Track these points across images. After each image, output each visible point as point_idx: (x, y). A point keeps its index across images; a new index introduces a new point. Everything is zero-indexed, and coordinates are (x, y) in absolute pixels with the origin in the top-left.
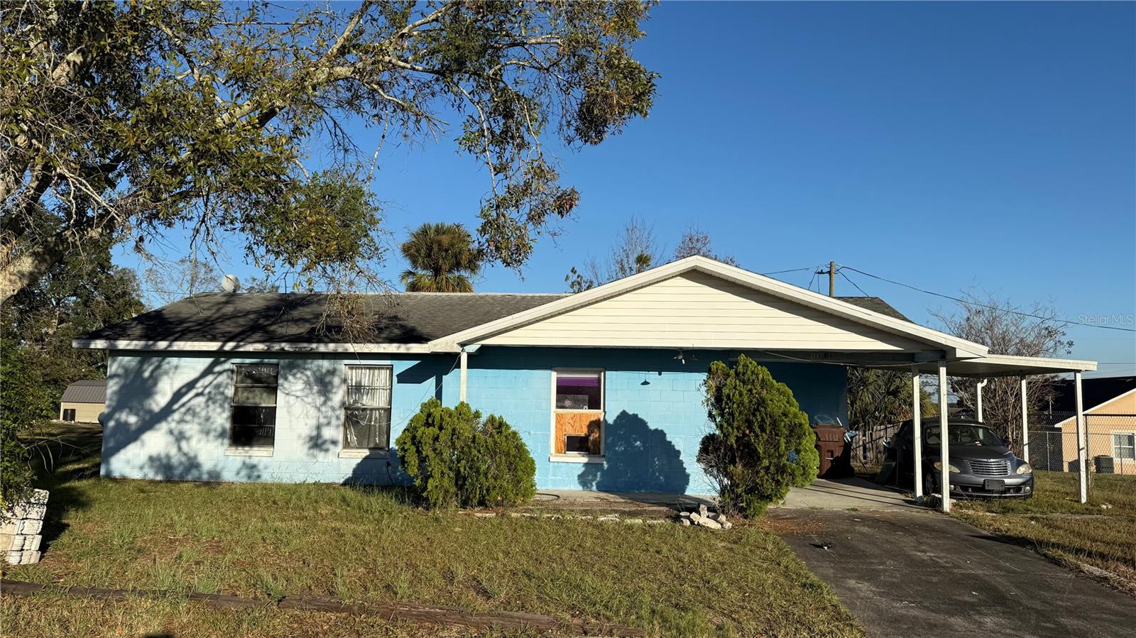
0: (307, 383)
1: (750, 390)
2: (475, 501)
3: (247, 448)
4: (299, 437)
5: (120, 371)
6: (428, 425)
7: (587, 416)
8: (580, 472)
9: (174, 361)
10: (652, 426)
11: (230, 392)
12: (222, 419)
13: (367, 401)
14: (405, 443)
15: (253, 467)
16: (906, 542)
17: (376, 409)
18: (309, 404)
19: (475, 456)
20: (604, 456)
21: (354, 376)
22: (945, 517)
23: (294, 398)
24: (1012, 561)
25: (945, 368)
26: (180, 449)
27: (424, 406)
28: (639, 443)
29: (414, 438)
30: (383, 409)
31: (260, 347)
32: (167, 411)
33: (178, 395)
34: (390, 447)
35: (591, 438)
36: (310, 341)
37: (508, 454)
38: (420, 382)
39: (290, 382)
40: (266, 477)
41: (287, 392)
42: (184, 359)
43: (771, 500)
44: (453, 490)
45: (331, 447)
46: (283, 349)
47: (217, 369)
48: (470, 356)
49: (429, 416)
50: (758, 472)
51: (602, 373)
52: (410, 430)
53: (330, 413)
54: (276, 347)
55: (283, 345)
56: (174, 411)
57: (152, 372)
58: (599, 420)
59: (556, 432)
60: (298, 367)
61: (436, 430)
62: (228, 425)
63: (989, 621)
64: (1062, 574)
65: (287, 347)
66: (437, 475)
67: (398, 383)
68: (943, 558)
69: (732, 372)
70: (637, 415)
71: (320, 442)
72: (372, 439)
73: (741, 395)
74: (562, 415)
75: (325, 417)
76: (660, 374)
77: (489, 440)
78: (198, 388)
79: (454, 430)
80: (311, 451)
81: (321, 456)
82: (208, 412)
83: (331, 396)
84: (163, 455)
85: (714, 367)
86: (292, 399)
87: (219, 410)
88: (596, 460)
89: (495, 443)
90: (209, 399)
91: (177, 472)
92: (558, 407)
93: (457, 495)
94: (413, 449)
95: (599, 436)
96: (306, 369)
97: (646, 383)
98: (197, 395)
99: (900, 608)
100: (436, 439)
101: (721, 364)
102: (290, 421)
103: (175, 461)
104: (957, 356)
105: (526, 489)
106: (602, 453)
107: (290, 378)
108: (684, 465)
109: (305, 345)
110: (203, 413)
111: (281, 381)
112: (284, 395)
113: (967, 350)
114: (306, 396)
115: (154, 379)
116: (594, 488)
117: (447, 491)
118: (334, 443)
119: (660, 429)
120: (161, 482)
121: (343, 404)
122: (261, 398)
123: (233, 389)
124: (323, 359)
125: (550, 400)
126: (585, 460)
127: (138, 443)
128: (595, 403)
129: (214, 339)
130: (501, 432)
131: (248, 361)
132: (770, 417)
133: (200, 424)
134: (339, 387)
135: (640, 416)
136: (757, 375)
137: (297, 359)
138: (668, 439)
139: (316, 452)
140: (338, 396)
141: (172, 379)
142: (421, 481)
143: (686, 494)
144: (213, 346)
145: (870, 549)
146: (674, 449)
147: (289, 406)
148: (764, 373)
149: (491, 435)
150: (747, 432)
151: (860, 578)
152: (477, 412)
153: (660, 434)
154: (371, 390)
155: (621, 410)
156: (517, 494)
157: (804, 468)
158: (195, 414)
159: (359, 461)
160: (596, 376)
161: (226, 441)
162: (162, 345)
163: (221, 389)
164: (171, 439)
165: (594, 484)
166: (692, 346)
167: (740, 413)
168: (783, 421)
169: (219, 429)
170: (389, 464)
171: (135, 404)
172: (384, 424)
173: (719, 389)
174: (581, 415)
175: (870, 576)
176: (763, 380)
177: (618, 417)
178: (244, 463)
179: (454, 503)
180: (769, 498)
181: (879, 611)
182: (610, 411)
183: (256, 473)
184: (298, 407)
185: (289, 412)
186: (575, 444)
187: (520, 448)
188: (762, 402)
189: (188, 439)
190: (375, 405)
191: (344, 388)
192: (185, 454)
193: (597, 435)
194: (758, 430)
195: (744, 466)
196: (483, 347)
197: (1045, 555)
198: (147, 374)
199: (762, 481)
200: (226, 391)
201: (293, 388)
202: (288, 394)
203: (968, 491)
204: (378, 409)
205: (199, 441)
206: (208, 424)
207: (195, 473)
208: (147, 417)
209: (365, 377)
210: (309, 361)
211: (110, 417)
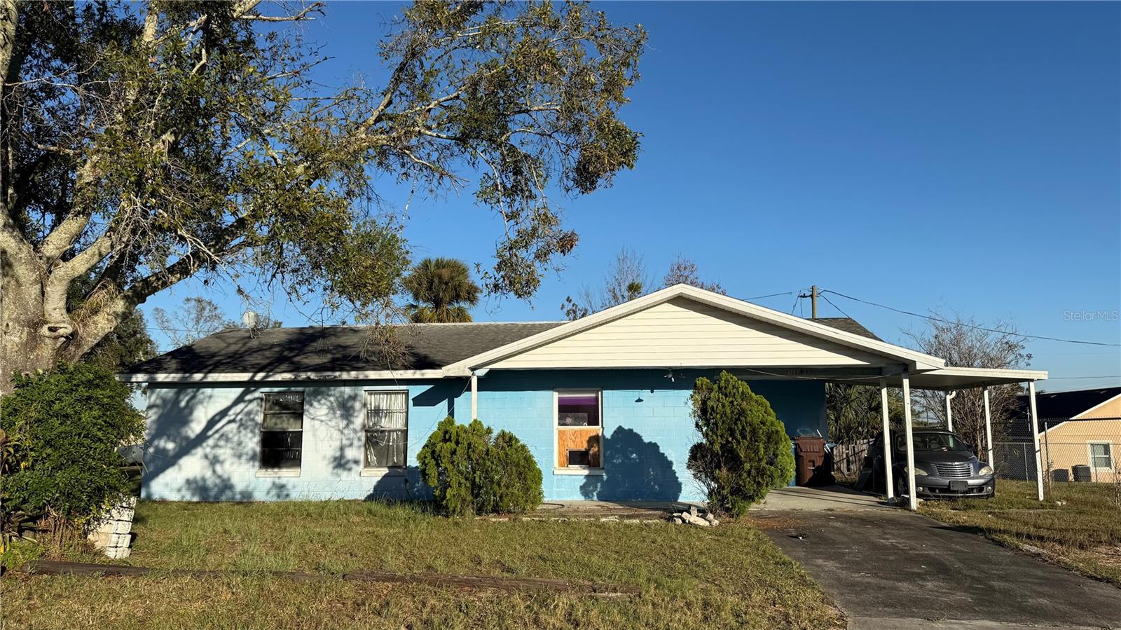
0: (331, 408)
1: (732, 402)
2: (490, 508)
3: (276, 470)
4: (324, 457)
5: (159, 402)
6: (445, 440)
7: (587, 431)
8: (581, 484)
9: (208, 391)
10: (646, 440)
11: (259, 418)
12: (252, 443)
13: (385, 423)
14: (425, 457)
15: (282, 487)
16: (873, 534)
17: (393, 431)
18: (333, 427)
19: (489, 467)
20: (603, 469)
21: (373, 401)
22: (912, 514)
23: (319, 422)
24: (961, 544)
25: (908, 380)
26: (214, 471)
27: (441, 424)
28: (635, 455)
29: (433, 452)
30: (399, 430)
31: (288, 376)
32: (202, 438)
33: (212, 423)
34: (408, 465)
35: (591, 452)
36: (333, 370)
37: (518, 465)
38: (434, 405)
39: (315, 407)
40: (295, 496)
41: (312, 417)
42: (217, 390)
43: (753, 501)
44: (469, 498)
45: (354, 466)
46: (309, 378)
47: (248, 397)
48: (480, 379)
49: (446, 433)
50: (740, 476)
51: (600, 393)
52: (430, 447)
53: (352, 435)
54: (303, 376)
55: (309, 374)
56: (209, 437)
57: (188, 402)
58: (598, 435)
59: (559, 447)
60: (321, 393)
61: (453, 445)
62: (258, 449)
63: (930, 585)
64: (1002, 552)
65: (313, 376)
66: (455, 485)
67: (414, 406)
68: (901, 543)
69: (716, 386)
70: (632, 430)
71: (343, 462)
72: (390, 459)
73: (723, 406)
74: (564, 431)
75: (348, 439)
76: (652, 392)
77: (501, 452)
78: (230, 416)
79: (469, 444)
80: (336, 471)
81: (344, 474)
82: (240, 437)
83: (352, 419)
84: (199, 477)
85: (699, 383)
86: (317, 423)
87: (250, 435)
88: (597, 472)
89: (507, 455)
90: (241, 425)
91: (212, 493)
92: (560, 424)
93: (473, 503)
94: (433, 462)
95: (599, 450)
96: (330, 396)
97: (639, 400)
98: (230, 422)
99: (857, 577)
100: (454, 453)
101: (706, 380)
102: (316, 444)
103: (210, 483)
104: (918, 368)
105: (535, 497)
106: (601, 466)
107: (315, 404)
108: (677, 475)
109: (329, 373)
110: (236, 439)
111: (306, 407)
112: (310, 420)
113: (926, 362)
114: (330, 420)
115: (190, 408)
116: (595, 498)
117: (464, 500)
118: (356, 462)
119: (653, 442)
120: (197, 503)
121: (364, 426)
122: (288, 424)
123: (262, 415)
124: (345, 386)
125: (553, 418)
126: (586, 472)
127: (176, 467)
128: (594, 420)
129: (244, 370)
130: (511, 446)
131: (276, 390)
132: (750, 425)
133: (233, 449)
134: (360, 410)
135: (635, 431)
136: (737, 389)
137: (320, 387)
138: (661, 451)
139: (340, 471)
140: (359, 419)
141: (206, 408)
142: (441, 491)
143: (679, 501)
144: (245, 377)
145: (838, 538)
146: (667, 460)
147: (314, 430)
148: (744, 387)
149: (503, 448)
150: (730, 439)
151: (828, 558)
152: (489, 428)
153: (654, 446)
154: (389, 413)
155: (618, 426)
156: (527, 501)
157: (782, 471)
158: (228, 440)
159: (379, 478)
160: (594, 395)
161: (257, 464)
162: (198, 377)
163: (252, 416)
164: (206, 463)
165: (595, 494)
166: (679, 365)
167: (723, 422)
168: (761, 428)
169: (251, 453)
170: (406, 481)
171: (172, 431)
172: (401, 444)
173: (704, 403)
174: (581, 431)
175: (837, 557)
176: (743, 392)
177: (615, 432)
178: (274, 483)
179: (469, 511)
180: (751, 499)
181: (839, 580)
182: (608, 427)
183: (285, 493)
184: (322, 431)
185: (314, 435)
186: (576, 458)
187: (529, 460)
188: (742, 413)
189: (222, 463)
190: (393, 427)
191: (364, 411)
192: (219, 477)
193: (596, 449)
194: (739, 437)
195: (729, 470)
196: (491, 372)
197: (993, 540)
198: (183, 404)
199: (745, 483)
200: (256, 418)
201: (318, 413)
202: (313, 419)
203: (935, 492)
204: (396, 431)
205: (232, 464)
206: (240, 448)
207: (228, 494)
208: (184, 444)
209: (383, 402)
210: (332, 388)
211: (149, 444)
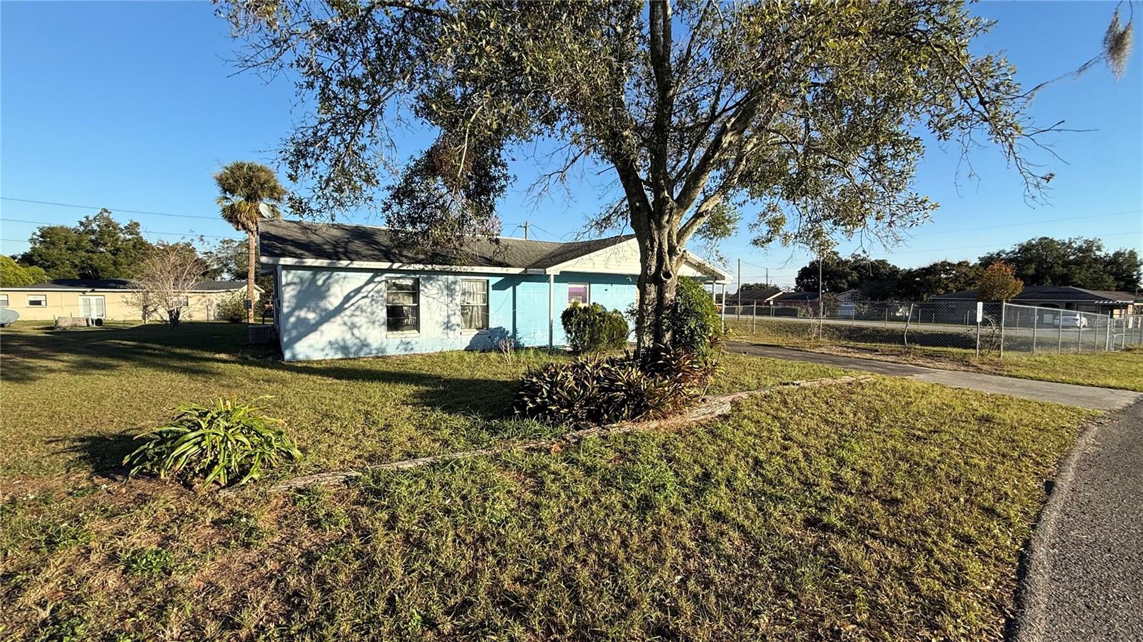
0: (440, 289)
3: (401, 332)
4: (437, 322)
5: (296, 280)
9: (343, 274)
12: (382, 314)
15: (408, 344)
18: (441, 302)
21: (466, 285)
26: (353, 334)
32: (340, 309)
33: (347, 298)
34: (490, 327)
38: (504, 290)
39: (427, 289)
40: (417, 350)
41: (426, 295)
42: (350, 273)
45: (457, 327)
47: (377, 279)
51: (589, 285)
53: (454, 308)
56: (346, 309)
57: (325, 281)
60: (432, 279)
62: (385, 318)
67: (493, 289)
70: (602, 305)
71: (450, 325)
75: (452, 310)
76: (612, 285)
78: (363, 293)
80: (445, 331)
81: (451, 333)
82: (371, 309)
84: (340, 339)
86: (431, 300)
87: (379, 308)
90: (373, 300)
91: (353, 352)
92: (569, 302)
96: (438, 281)
97: (607, 290)
98: (363, 297)
102: (430, 314)
103: (350, 343)
107: (429, 286)
111: (421, 288)
112: (425, 298)
114: (439, 298)
115: (327, 286)
120: (340, 359)
121: (460, 302)
122: (408, 301)
123: (386, 293)
124: (450, 275)
125: (566, 299)
127: (317, 332)
128: (585, 300)
131: (401, 276)
133: (367, 317)
137: (432, 275)
139: (448, 331)
140: (458, 299)
141: (341, 286)
147: (430, 304)
158: (362, 311)
159: (472, 336)
160: (585, 286)
161: (386, 328)
162: (345, 263)
163: (380, 294)
164: (345, 328)
169: (380, 320)
170: (489, 337)
171: (313, 305)
172: (484, 316)
178: (401, 342)
183: (410, 348)
184: (434, 304)
185: (430, 308)
189: (359, 327)
191: (460, 292)
192: (358, 338)
198: (320, 283)
200: (383, 295)
201: (430, 293)
205: (367, 328)
206: (373, 317)
207: (366, 350)
208: (324, 314)
210: (440, 276)
211: (290, 314)
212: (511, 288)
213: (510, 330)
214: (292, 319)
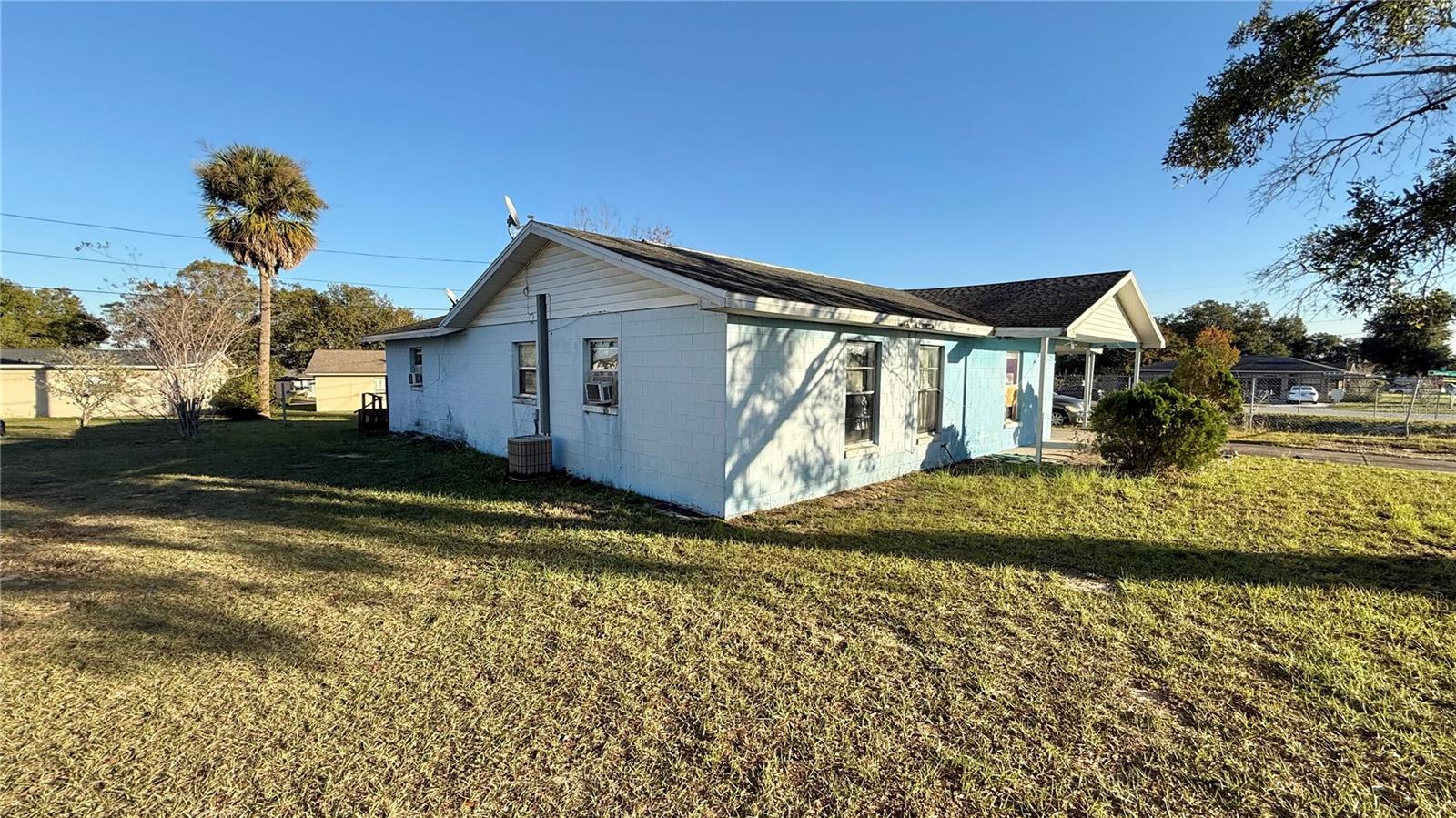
10: (1035, 393)
28: (1031, 405)
32: (801, 394)
33: (811, 372)
35: (1014, 407)
38: (957, 362)
45: (910, 432)
51: (1019, 355)
56: (808, 394)
57: (786, 335)
58: (1016, 392)
67: (948, 363)
78: (828, 362)
84: (800, 452)
97: (1034, 362)
98: (827, 371)
103: (811, 459)
106: (1016, 418)
115: (788, 349)
116: (1018, 444)
124: (909, 338)
125: (1004, 378)
126: (1016, 425)
127: (775, 441)
128: (1015, 380)
135: (1032, 386)
137: (892, 337)
141: (804, 348)
155: (1027, 383)
159: (927, 446)
164: (807, 429)
165: (1018, 441)
170: (943, 447)
171: (770, 383)
172: (933, 404)
174: (1011, 389)
177: (1026, 387)
189: (822, 428)
192: (820, 449)
198: (780, 339)
208: (784, 403)
210: (901, 340)
211: (744, 403)
212: (964, 358)
213: (959, 429)
214: (747, 414)
